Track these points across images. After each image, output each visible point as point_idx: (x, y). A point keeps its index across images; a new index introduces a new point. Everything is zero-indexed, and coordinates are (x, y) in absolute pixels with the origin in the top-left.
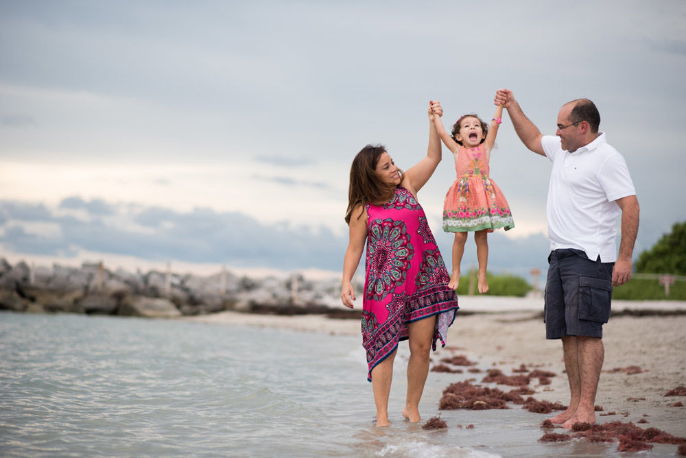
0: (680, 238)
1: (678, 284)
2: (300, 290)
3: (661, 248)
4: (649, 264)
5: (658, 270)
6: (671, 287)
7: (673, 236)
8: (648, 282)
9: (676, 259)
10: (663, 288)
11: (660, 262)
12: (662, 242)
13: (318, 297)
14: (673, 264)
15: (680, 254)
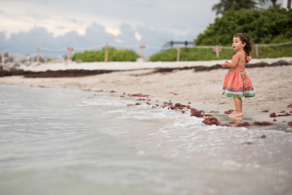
0: (220, 26)
1: (223, 51)
2: (6, 62)
3: (209, 31)
4: (203, 40)
5: (209, 44)
6: (220, 53)
7: (215, 25)
8: (205, 50)
9: (218, 37)
10: (215, 53)
11: (210, 40)
12: (210, 28)
13: (17, 65)
14: (217, 40)
15: (220, 35)
